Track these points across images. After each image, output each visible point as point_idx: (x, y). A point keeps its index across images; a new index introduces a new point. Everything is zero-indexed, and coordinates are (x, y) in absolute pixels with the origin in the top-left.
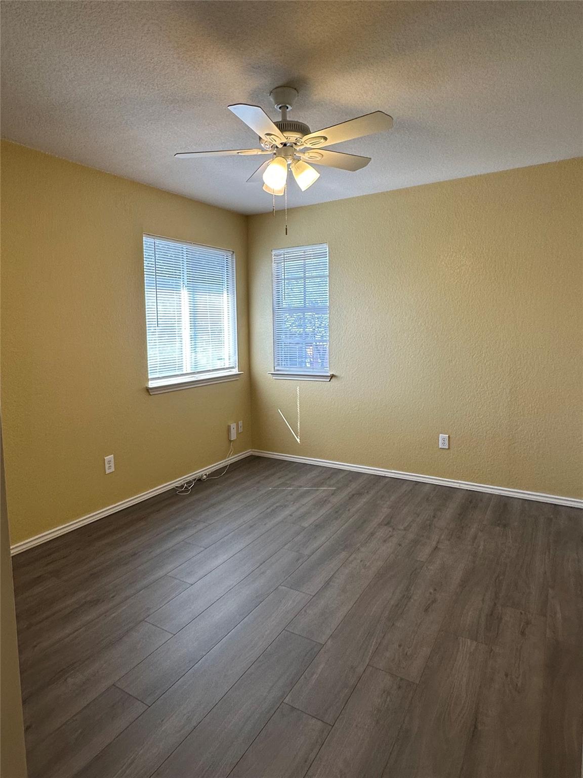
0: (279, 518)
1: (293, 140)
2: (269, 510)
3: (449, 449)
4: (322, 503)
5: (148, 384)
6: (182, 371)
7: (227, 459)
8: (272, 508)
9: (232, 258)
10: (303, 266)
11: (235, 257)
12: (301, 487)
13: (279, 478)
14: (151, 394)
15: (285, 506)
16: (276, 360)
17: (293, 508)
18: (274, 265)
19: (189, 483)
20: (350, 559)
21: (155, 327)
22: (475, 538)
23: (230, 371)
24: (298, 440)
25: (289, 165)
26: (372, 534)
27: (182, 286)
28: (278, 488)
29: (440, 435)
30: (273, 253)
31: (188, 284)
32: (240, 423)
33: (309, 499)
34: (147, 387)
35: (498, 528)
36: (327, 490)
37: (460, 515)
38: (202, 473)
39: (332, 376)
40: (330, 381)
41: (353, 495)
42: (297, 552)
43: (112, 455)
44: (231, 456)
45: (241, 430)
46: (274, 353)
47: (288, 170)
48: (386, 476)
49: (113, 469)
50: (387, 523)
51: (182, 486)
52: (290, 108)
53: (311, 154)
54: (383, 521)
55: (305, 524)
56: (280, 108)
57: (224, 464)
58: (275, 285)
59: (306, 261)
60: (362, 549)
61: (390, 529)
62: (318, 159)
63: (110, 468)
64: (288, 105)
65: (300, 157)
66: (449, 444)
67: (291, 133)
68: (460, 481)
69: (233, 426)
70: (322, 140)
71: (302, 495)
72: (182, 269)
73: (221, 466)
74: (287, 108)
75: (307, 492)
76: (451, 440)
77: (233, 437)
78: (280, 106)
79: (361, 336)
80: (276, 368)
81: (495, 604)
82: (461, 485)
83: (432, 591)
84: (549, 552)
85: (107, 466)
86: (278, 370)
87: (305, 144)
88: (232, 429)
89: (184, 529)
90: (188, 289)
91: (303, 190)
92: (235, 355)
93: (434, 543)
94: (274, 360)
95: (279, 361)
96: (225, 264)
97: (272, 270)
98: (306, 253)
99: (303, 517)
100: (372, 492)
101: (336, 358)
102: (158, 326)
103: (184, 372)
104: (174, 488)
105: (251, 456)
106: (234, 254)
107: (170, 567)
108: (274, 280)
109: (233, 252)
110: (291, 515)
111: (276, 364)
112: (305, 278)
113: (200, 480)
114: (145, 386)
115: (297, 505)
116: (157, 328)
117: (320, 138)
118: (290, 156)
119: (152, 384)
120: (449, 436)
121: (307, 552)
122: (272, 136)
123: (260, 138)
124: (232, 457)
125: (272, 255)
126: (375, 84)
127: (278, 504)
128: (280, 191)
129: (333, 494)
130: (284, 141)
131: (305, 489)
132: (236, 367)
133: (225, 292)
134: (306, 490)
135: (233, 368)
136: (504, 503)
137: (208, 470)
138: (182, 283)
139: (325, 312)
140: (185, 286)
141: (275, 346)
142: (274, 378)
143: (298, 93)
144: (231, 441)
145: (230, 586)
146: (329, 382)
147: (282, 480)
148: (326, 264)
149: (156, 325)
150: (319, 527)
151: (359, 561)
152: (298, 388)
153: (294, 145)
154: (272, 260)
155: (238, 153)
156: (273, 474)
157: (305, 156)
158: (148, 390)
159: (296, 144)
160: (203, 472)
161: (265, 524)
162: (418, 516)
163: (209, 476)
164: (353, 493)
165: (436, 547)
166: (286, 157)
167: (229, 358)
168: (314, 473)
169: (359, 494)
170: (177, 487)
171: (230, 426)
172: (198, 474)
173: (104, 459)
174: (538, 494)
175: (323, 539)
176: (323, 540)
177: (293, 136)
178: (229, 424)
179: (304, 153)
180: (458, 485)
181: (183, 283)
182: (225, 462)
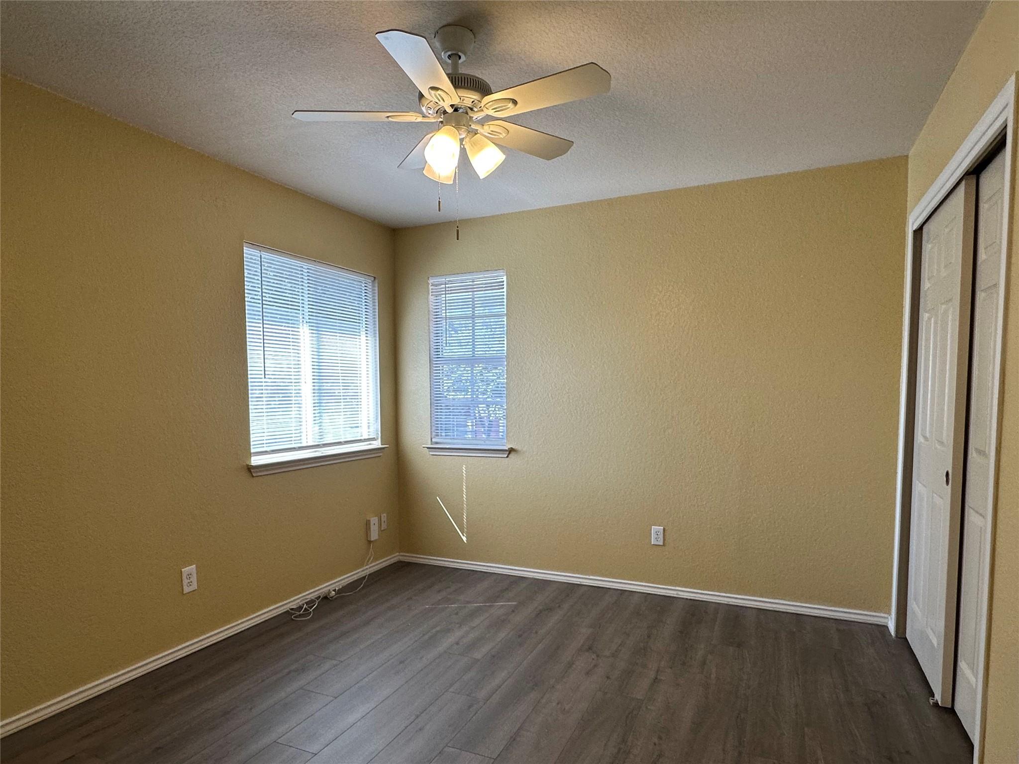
0: (441, 649)
1: (468, 103)
2: (426, 637)
3: (664, 545)
4: (499, 623)
5: (250, 461)
6: (301, 443)
7: (365, 568)
8: (430, 634)
9: (373, 286)
10: (471, 300)
11: (376, 285)
12: (468, 602)
13: (439, 591)
14: (254, 475)
15: (448, 631)
16: (434, 428)
17: (458, 633)
18: (431, 298)
19: (310, 603)
20: (544, 701)
21: (261, 378)
22: (704, 663)
23: (370, 444)
24: (464, 539)
25: (462, 140)
26: (570, 665)
27: (301, 321)
28: (439, 605)
29: (653, 527)
30: (431, 281)
31: (309, 319)
32: (384, 517)
33: (482, 618)
34: (248, 465)
35: (731, 648)
36: (505, 605)
37: (681, 632)
38: (329, 588)
39: (511, 451)
40: (507, 457)
41: (541, 611)
42: (468, 695)
43: (195, 565)
44: (371, 563)
45: (384, 526)
46: (431, 420)
47: (461, 147)
48: (582, 583)
49: (195, 586)
50: (589, 647)
51: (300, 608)
52: (463, 58)
53: (493, 128)
54: (583, 645)
55: (478, 655)
56: (449, 57)
57: (360, 574)
58: (432, 324)
59: (475, 293)
60: (559, 687)
61: (594, 656)
62: (501, 136)
63: (190, 584)
64: (460, 54)
65: (477, 130)
66: (664, 540)
67: (466, 91)
68: (677, 588)
69: (374, 520)
70: (511, 105)
71: (473, 614)
72: (301, 301)
73: (355, 577)
74: (460, 57)
75: (479, 609)
76: (667, 534)
77: (374, 535)
78: (449, 53)
79: (550, 395)
80: (433, 440)
81: (740, 753)
82: (680, 593)
83: (656, 740)
84: (799, 678)
85: (185, 582)
86: (437, 443)
87: (485, 109)
88: (372, 524)
89: (303, 670)
90: (309, 326)
91: (481, 178)
92: (376, 422)
93: (652, 675)
94: (431, 429)
95: (438, 430)
96: (364, 295)
97: (428, 305)
98: (475, 283)
99: (473, 646)
100: (566, 606)
101: (515, 426)
102: (265, 378)
103: (304, 444)
104: (288, 611)
105: (400, 562)
106: (377, 281)
107: (281, 729)
108: (431, 318)
109: (375, 278)
110: (457, 644)
111: (434, 434)
112: (473, 317)
113: (326, 598)
114: (245, 464)
115: (465, 628)
116: (263, 380)
117: (508, 101)
118: (464, 126)
119: (255, 461)
120: (664, 529)
121: (482, 694)
122: (439, 92)
123: (421, 96)
124: (373, 564)
125: (429, 284)
126: (582, 33)
127: (438, 628)
128: (448, 178)
129: (513, 611)
130: (456, 101)
131: (475, 605)
132: (378, 439)
133: (363, 334)
134: (475, 607)
135: (373, 439)
136: (735, 614)
137: (337, 584)
138: (301, 317)
139: (501, 363)
140: (305, 322)
141: (433, 409)
142: (431, 453)
143: (475, 37)
144: (370, 542)
145: (373, 753)
146: (506, 459)
147: (444, 594)
148: (503, 299)
149: (263, 376)
150: (496, 659)
151: (554, 704)
152: (465, 466)
153: (469, 111)
154: (428, 291)
155: (388, 117)
156: (430, 587)
157: (485, 130)
158: (250, 469)
159: (472, 109)
160: (331, 586)
161: (421, 658)
162: (628, 635)
163: (339, 592)
164: (541, 608)
165: (656, 678)
166: (458, 126)
167: (369, 426)
168: (486, 584)
169: (549, 609)
170: (292, 609)
171: (369, 521)
172: (324, 590)
173: (181, 571)
174: (777, 601)
175: (504, 674)
176: (503, 678)
177: (469, 97)
178: (368, 519)
179: (483, 125)
180: (675, 592)
181: (303, 318)
182: (362, 571)
